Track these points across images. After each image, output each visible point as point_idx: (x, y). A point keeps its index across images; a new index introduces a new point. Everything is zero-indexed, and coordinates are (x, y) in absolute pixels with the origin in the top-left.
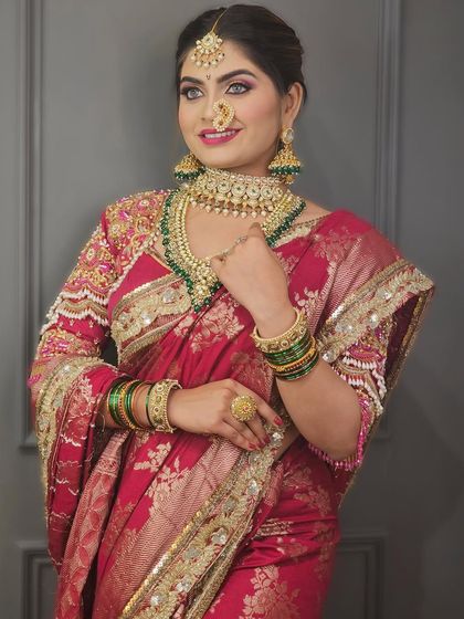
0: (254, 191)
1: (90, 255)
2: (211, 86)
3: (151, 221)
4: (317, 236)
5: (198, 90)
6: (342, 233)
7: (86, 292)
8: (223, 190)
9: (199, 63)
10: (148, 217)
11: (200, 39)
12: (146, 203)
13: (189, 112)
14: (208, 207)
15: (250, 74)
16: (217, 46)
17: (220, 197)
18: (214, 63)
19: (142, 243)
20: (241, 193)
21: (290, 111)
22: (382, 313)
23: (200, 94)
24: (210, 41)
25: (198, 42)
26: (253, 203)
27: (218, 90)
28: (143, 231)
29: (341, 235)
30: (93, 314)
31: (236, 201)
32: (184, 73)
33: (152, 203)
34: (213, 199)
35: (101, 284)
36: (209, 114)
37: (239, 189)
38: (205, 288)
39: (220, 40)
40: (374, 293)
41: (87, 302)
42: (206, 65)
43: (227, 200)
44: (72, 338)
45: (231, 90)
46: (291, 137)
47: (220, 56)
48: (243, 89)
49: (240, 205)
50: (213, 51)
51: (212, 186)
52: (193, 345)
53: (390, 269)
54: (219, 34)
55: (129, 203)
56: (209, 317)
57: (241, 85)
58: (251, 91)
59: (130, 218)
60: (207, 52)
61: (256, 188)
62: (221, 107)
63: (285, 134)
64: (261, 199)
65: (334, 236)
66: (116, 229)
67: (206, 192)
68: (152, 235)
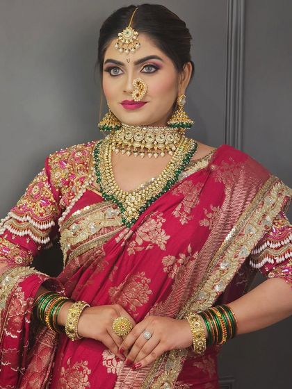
0: (161, 138)
1: (35, 190)
2: (130, 67)
3: (86, 166)
4: (213, 167)
5: (119, 68)
6: (230, 163)
7: (29, 218)
8: (138, 139)
9: (121, 50)
10: (83, 164)
11: (121, 31)
12: (79, 154)
13: (112, 85)
14: (128, 153)
15: (159, 58)
16: (134, 37)
17: (137, 145)
18: (133, 50)
19: (82, 183)
20: (151, 140)
21: (183, 82)
22: (273, 214)
23: (120, 72)
24: (128, 34)
25: (120, 34)
26: (161, 146)
27: (135, 69)
28: (82, 174)
29: (230, 165)
30: (31, 234)
31: (149, 146)
32: (107, 56)
33: (84, 153)
34: (132, 147)
35: (40, 213)
36: (129, 88)
37: (150, 137)
38: (134, 210)
39: (136, 33)
40: (263, 202)
41: (27, 224)
42: (127, 51)
43: (143, 147)
44: (13, 247)
45: (145, 70)
46: (184, 101)
47: (137, 45)
48: (153, 69)
49: (153, 149)
50: (131, 41)
51: (129, 137)
52: (129, 249)
53: (268, 183)
54: (135, 29)
55: (66, 154)
56: (142, 230)
57: (152, 66)
58: (159, 71)
59: (68, 166)
60: (127, 42)
61: (162, 135)
62: (138, 83)
63: (180, 100)
64: (166, 143)
65: (225, 165)
66: (58, 175)
67: (126, 142)
68: (90, 176)
